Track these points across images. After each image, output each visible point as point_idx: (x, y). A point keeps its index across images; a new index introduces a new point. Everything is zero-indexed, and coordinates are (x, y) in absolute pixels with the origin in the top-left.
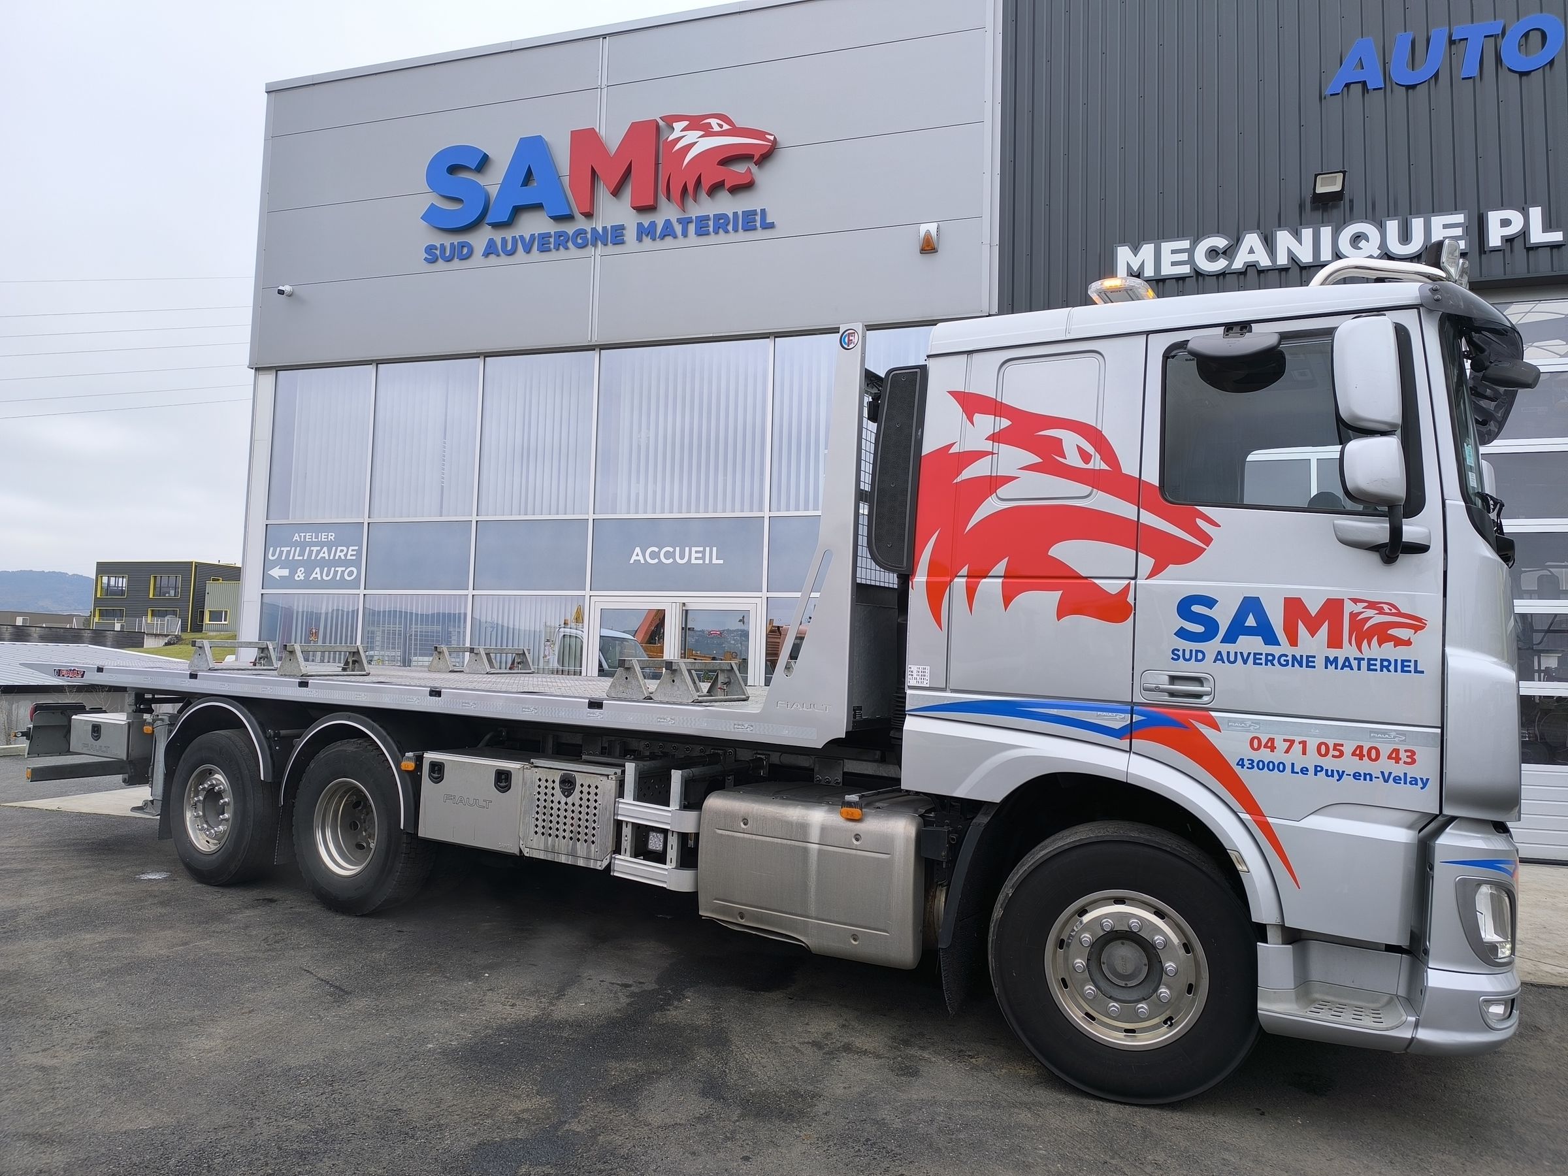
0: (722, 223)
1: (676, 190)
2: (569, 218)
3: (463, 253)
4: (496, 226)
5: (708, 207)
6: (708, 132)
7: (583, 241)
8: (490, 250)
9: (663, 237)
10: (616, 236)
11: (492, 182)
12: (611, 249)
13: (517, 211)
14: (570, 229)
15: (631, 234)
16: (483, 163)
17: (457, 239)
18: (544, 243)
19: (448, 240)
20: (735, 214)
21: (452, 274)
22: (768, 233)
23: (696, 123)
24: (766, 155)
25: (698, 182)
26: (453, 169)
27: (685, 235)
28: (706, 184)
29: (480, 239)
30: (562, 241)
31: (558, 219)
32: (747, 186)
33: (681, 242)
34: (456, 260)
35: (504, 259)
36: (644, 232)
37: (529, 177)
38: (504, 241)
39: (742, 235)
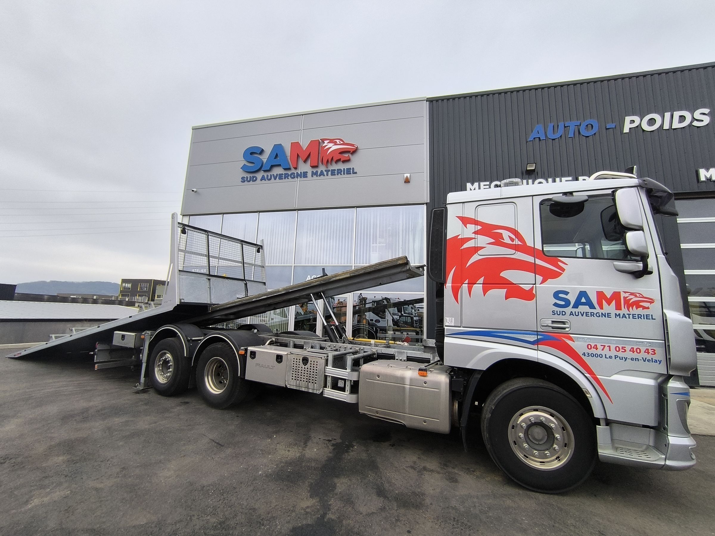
0: (339, 172)
1: (325, 161)
2: (289, 169)
3: (254, 179)
4: (265, 171)
5: (335, 167)
6: (336, 144)
7: (293, 176)
8: (263, 178)
9: (320, 176)
10: (305, 175)
11: (264, 158)
12: (303, 179)
13: (272, 166)
14: (289, 172)
15: (309, 174)
16: (262, 152)
17: (252, 175)
18: (281, 177)
19: (249, 175)
20: (344, 169)
21: (250, 186)
22: (355, 175)
23: (331, 141)
24: (354, 152)
25: (332, 159)
26: (252, 153)
27: (327, 175)
28: (335, 159)
29: (259, 175)
30: (286, 176)
31: (285, 169)
32: (348, 161)
33: (326, 177)
34: (251, 181)
35: (267, 181)
36: (313, 174)
37: (277, 156)
38: (267, 176)
39: (346, 175)
